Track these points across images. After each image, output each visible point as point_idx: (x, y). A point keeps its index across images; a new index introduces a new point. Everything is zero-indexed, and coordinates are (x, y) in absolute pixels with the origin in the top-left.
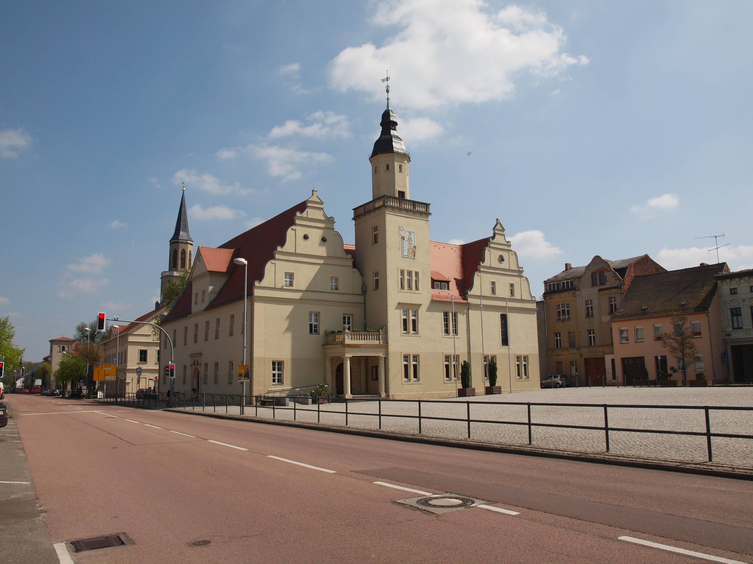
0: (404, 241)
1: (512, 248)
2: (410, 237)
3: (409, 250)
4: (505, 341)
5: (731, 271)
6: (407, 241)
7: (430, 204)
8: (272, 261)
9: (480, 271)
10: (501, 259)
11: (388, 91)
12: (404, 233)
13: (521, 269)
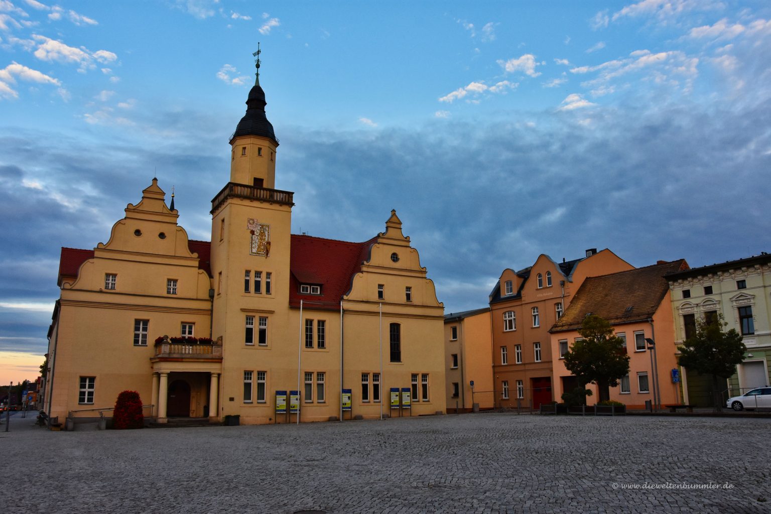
0: (254, 236)
1: (411, 244)
2: (262, 231)
3: (259, 247)
4: (395, 355)
5: (691, 267)
6: (257, 236)
7: (293, 193)
8: (91, 260)
9: (362, 272)
10: (395, 258)
11: (258, 66)
12: (254, 226)
13: (424, 269)
